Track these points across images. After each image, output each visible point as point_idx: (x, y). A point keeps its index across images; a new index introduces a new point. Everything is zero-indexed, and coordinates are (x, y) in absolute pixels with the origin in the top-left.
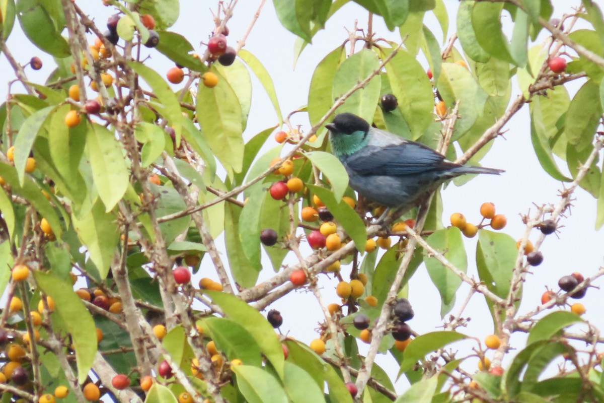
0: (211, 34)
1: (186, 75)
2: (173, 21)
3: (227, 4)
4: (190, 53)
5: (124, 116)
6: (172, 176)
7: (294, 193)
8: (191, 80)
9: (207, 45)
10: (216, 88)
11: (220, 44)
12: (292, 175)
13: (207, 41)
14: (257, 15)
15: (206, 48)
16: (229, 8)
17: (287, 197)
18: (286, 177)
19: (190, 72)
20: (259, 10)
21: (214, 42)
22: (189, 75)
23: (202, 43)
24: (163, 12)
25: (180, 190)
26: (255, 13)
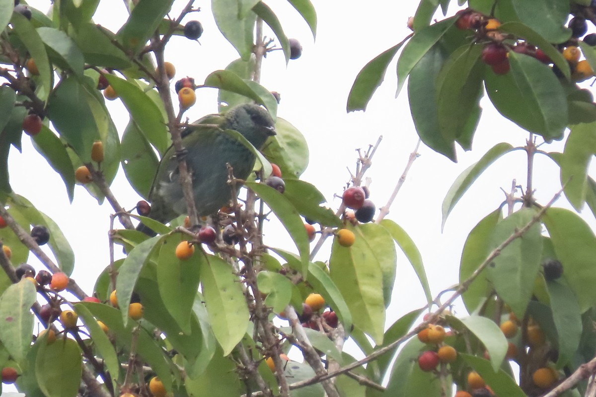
0: (346, 186)
1: (318, 232)
2: (302, 169)
3: (365, 152)
4: (321, 205)
5: (243, 246)
6: (303, 346)
7: (446, 364)
8: (323, 238)
9: (341, 198)
10: (352, 247)
11: (356, 195)
12: (443, 343)
13: (341, 194)
14: (402, 179)
15: (341, 201)
16: (366, 156)
17: (439, 368)
18: (437, 345)
19: (322, 229)
20: (405, 173)
21: (350, 193)
22: (321, 232)
23: (335, 195)
24: (290, 160)
25: (312, 361)
26: (400, 176)
